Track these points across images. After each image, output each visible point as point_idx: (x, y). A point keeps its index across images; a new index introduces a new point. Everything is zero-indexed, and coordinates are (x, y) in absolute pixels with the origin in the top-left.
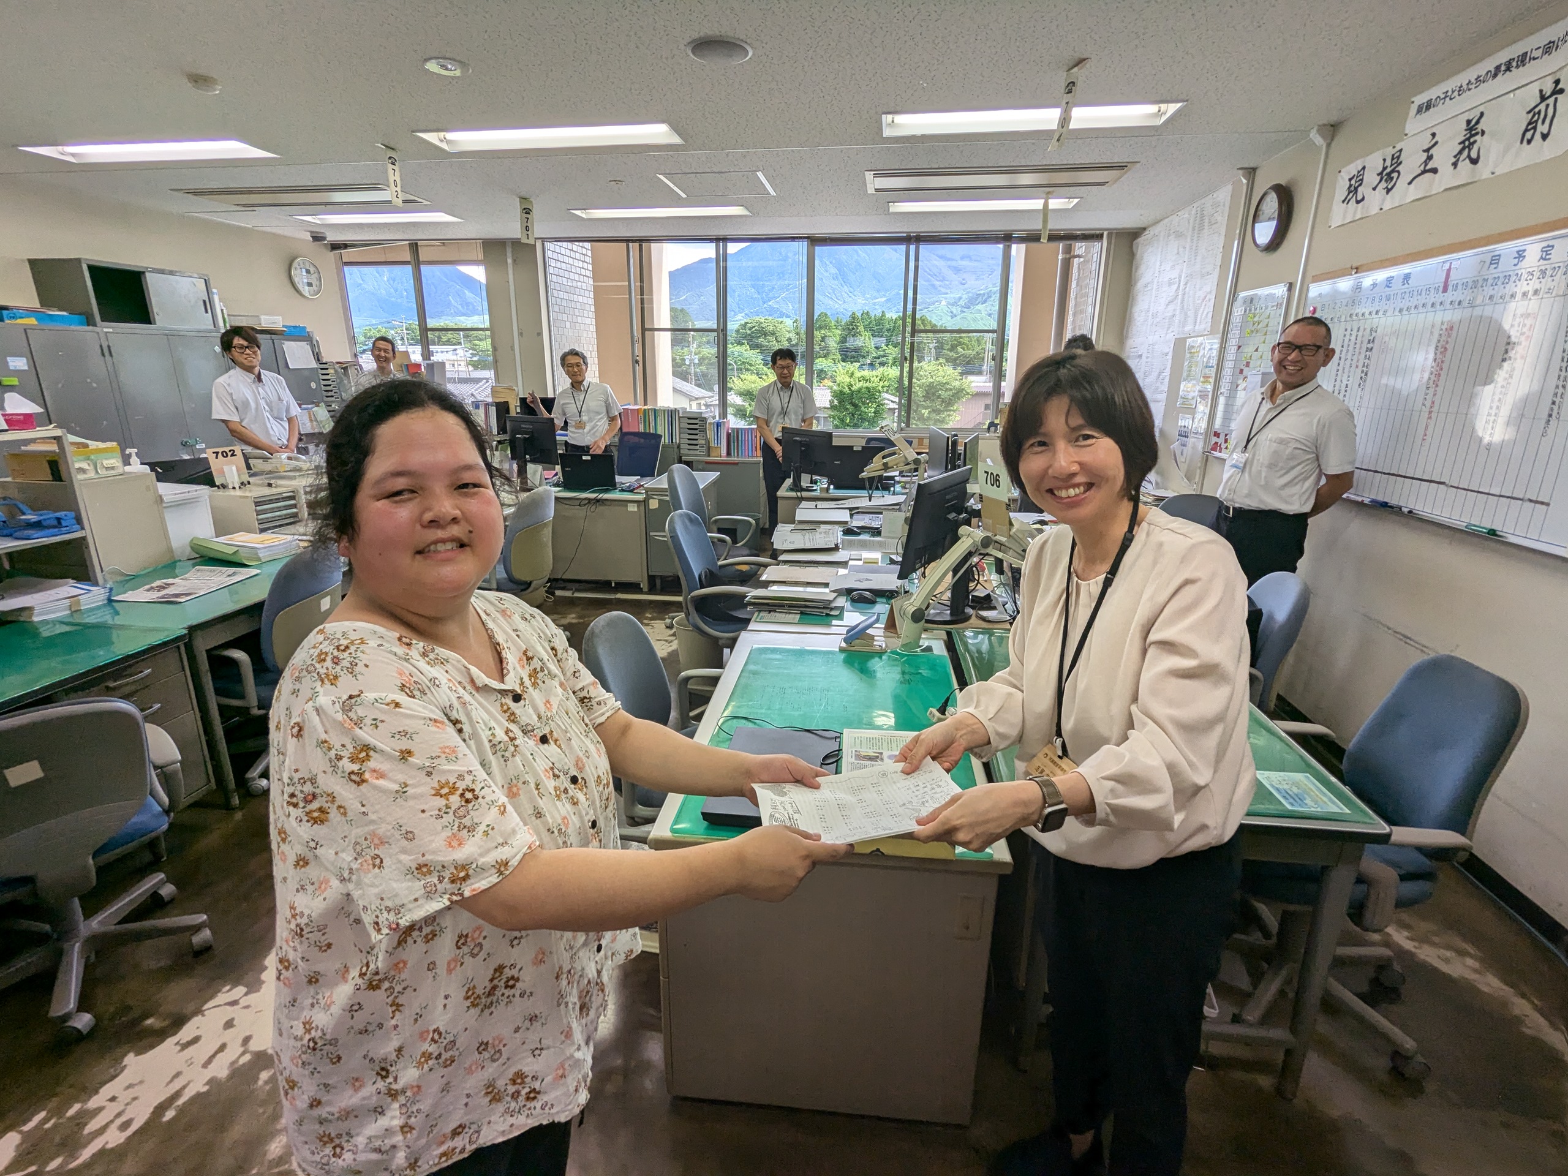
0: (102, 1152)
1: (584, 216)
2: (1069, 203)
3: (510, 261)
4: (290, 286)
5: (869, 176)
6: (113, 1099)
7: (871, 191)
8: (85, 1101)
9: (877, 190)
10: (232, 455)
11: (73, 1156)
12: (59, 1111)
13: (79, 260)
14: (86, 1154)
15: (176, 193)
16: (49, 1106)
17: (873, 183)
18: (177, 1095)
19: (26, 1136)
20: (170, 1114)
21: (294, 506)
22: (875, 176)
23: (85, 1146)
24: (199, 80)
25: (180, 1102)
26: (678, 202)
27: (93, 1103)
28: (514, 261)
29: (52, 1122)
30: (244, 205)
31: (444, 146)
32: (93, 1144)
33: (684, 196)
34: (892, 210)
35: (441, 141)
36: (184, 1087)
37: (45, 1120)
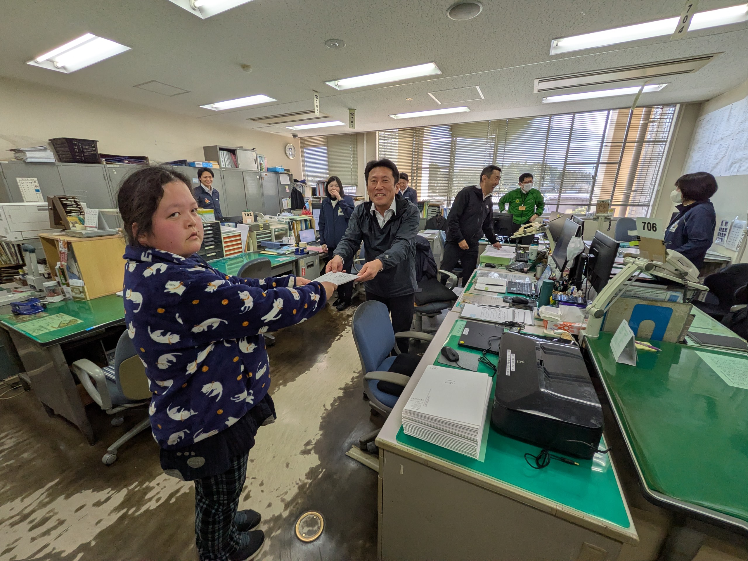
0: (147, 511)
1: (395, 118)
2: (659, 87)
3: (365, 142)
4: (285, 156)
5: (536, 82)
6: (158, 484)
7: (536, 91)
8: (150, 482)
9: (539, 91)
10: (250, 215)
11: (138, 509)
12: (141, 484)
13: (216, 146)
14: (143, 509)
15: (248, 120)
16: (140, 480)
17: (538, 86)
18: (178, 491)
19: (129, 491)
20: (173, 500)
21: (270, 236)
22: (540, 82)
23: (144, 505)
24: (245, 67)
25: (179, 494)
26: (438, 107)
27: (153, 484)
28: (367, 141)
29: (138, 488)
30: (270, 124)
31: (337, 88)
32: (147, 504)
33: (440, 103)
34: (544, 102)
35: (336, 86)
36: (182, 487)
37: (136, 487)
